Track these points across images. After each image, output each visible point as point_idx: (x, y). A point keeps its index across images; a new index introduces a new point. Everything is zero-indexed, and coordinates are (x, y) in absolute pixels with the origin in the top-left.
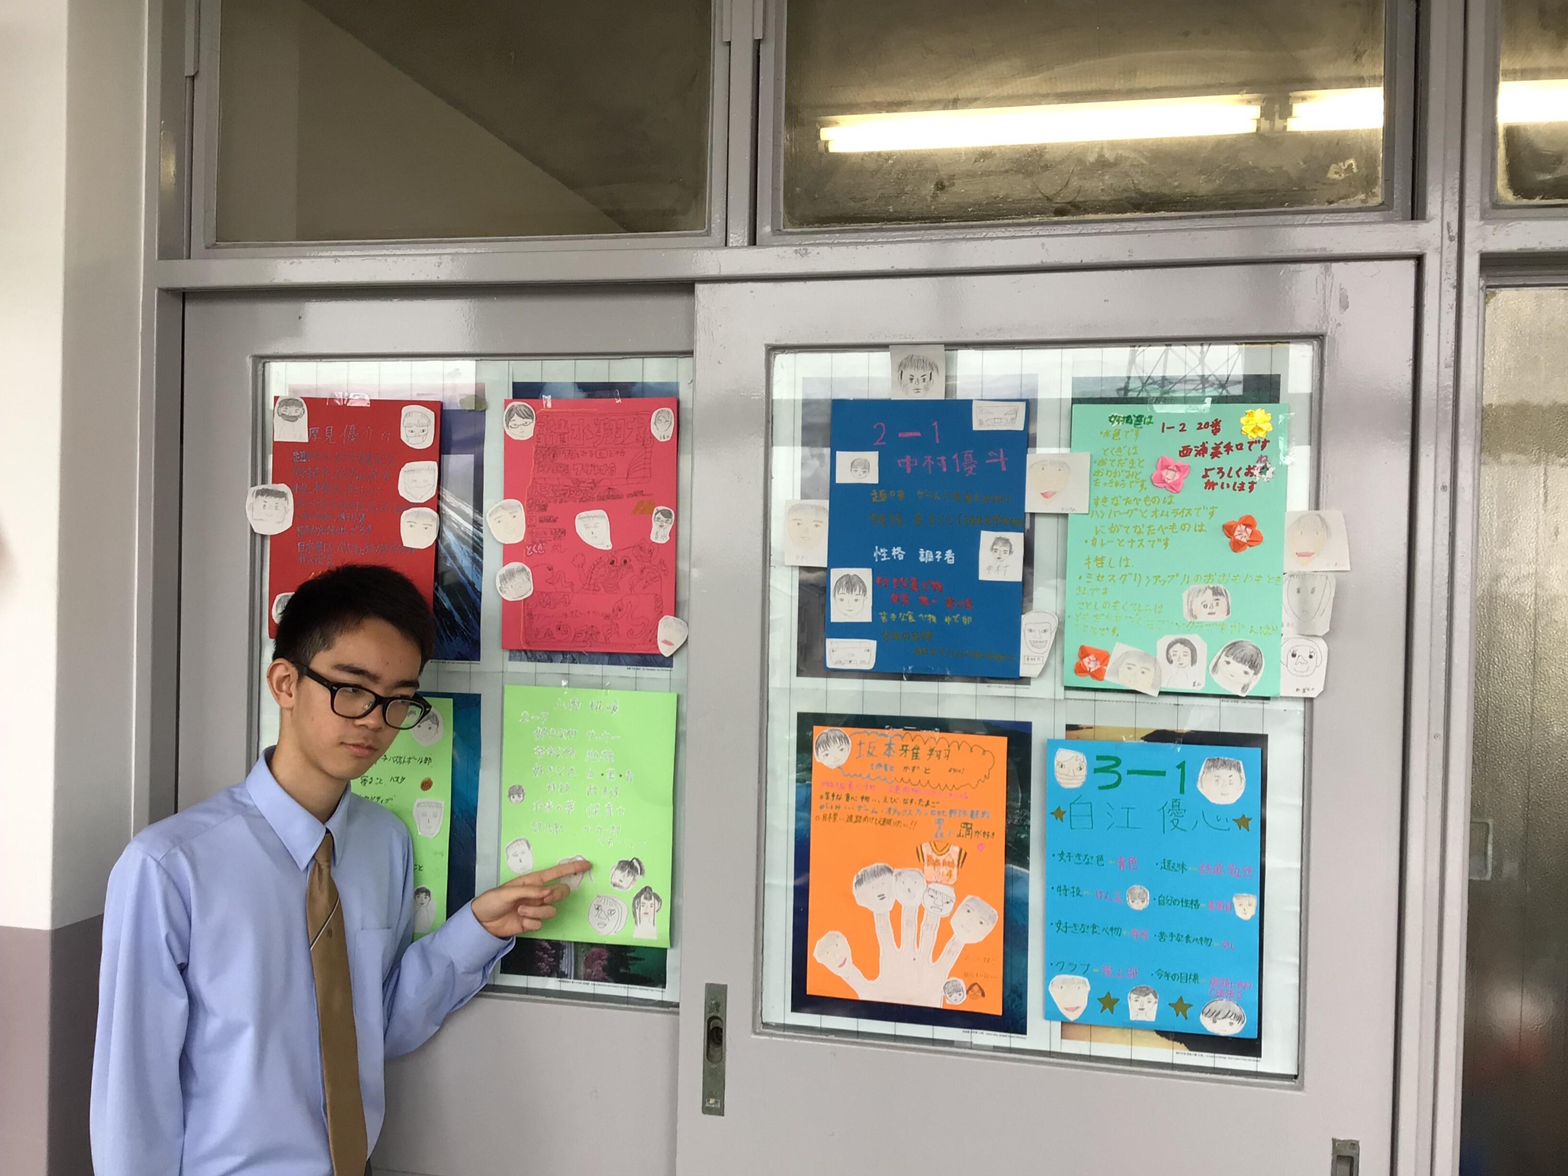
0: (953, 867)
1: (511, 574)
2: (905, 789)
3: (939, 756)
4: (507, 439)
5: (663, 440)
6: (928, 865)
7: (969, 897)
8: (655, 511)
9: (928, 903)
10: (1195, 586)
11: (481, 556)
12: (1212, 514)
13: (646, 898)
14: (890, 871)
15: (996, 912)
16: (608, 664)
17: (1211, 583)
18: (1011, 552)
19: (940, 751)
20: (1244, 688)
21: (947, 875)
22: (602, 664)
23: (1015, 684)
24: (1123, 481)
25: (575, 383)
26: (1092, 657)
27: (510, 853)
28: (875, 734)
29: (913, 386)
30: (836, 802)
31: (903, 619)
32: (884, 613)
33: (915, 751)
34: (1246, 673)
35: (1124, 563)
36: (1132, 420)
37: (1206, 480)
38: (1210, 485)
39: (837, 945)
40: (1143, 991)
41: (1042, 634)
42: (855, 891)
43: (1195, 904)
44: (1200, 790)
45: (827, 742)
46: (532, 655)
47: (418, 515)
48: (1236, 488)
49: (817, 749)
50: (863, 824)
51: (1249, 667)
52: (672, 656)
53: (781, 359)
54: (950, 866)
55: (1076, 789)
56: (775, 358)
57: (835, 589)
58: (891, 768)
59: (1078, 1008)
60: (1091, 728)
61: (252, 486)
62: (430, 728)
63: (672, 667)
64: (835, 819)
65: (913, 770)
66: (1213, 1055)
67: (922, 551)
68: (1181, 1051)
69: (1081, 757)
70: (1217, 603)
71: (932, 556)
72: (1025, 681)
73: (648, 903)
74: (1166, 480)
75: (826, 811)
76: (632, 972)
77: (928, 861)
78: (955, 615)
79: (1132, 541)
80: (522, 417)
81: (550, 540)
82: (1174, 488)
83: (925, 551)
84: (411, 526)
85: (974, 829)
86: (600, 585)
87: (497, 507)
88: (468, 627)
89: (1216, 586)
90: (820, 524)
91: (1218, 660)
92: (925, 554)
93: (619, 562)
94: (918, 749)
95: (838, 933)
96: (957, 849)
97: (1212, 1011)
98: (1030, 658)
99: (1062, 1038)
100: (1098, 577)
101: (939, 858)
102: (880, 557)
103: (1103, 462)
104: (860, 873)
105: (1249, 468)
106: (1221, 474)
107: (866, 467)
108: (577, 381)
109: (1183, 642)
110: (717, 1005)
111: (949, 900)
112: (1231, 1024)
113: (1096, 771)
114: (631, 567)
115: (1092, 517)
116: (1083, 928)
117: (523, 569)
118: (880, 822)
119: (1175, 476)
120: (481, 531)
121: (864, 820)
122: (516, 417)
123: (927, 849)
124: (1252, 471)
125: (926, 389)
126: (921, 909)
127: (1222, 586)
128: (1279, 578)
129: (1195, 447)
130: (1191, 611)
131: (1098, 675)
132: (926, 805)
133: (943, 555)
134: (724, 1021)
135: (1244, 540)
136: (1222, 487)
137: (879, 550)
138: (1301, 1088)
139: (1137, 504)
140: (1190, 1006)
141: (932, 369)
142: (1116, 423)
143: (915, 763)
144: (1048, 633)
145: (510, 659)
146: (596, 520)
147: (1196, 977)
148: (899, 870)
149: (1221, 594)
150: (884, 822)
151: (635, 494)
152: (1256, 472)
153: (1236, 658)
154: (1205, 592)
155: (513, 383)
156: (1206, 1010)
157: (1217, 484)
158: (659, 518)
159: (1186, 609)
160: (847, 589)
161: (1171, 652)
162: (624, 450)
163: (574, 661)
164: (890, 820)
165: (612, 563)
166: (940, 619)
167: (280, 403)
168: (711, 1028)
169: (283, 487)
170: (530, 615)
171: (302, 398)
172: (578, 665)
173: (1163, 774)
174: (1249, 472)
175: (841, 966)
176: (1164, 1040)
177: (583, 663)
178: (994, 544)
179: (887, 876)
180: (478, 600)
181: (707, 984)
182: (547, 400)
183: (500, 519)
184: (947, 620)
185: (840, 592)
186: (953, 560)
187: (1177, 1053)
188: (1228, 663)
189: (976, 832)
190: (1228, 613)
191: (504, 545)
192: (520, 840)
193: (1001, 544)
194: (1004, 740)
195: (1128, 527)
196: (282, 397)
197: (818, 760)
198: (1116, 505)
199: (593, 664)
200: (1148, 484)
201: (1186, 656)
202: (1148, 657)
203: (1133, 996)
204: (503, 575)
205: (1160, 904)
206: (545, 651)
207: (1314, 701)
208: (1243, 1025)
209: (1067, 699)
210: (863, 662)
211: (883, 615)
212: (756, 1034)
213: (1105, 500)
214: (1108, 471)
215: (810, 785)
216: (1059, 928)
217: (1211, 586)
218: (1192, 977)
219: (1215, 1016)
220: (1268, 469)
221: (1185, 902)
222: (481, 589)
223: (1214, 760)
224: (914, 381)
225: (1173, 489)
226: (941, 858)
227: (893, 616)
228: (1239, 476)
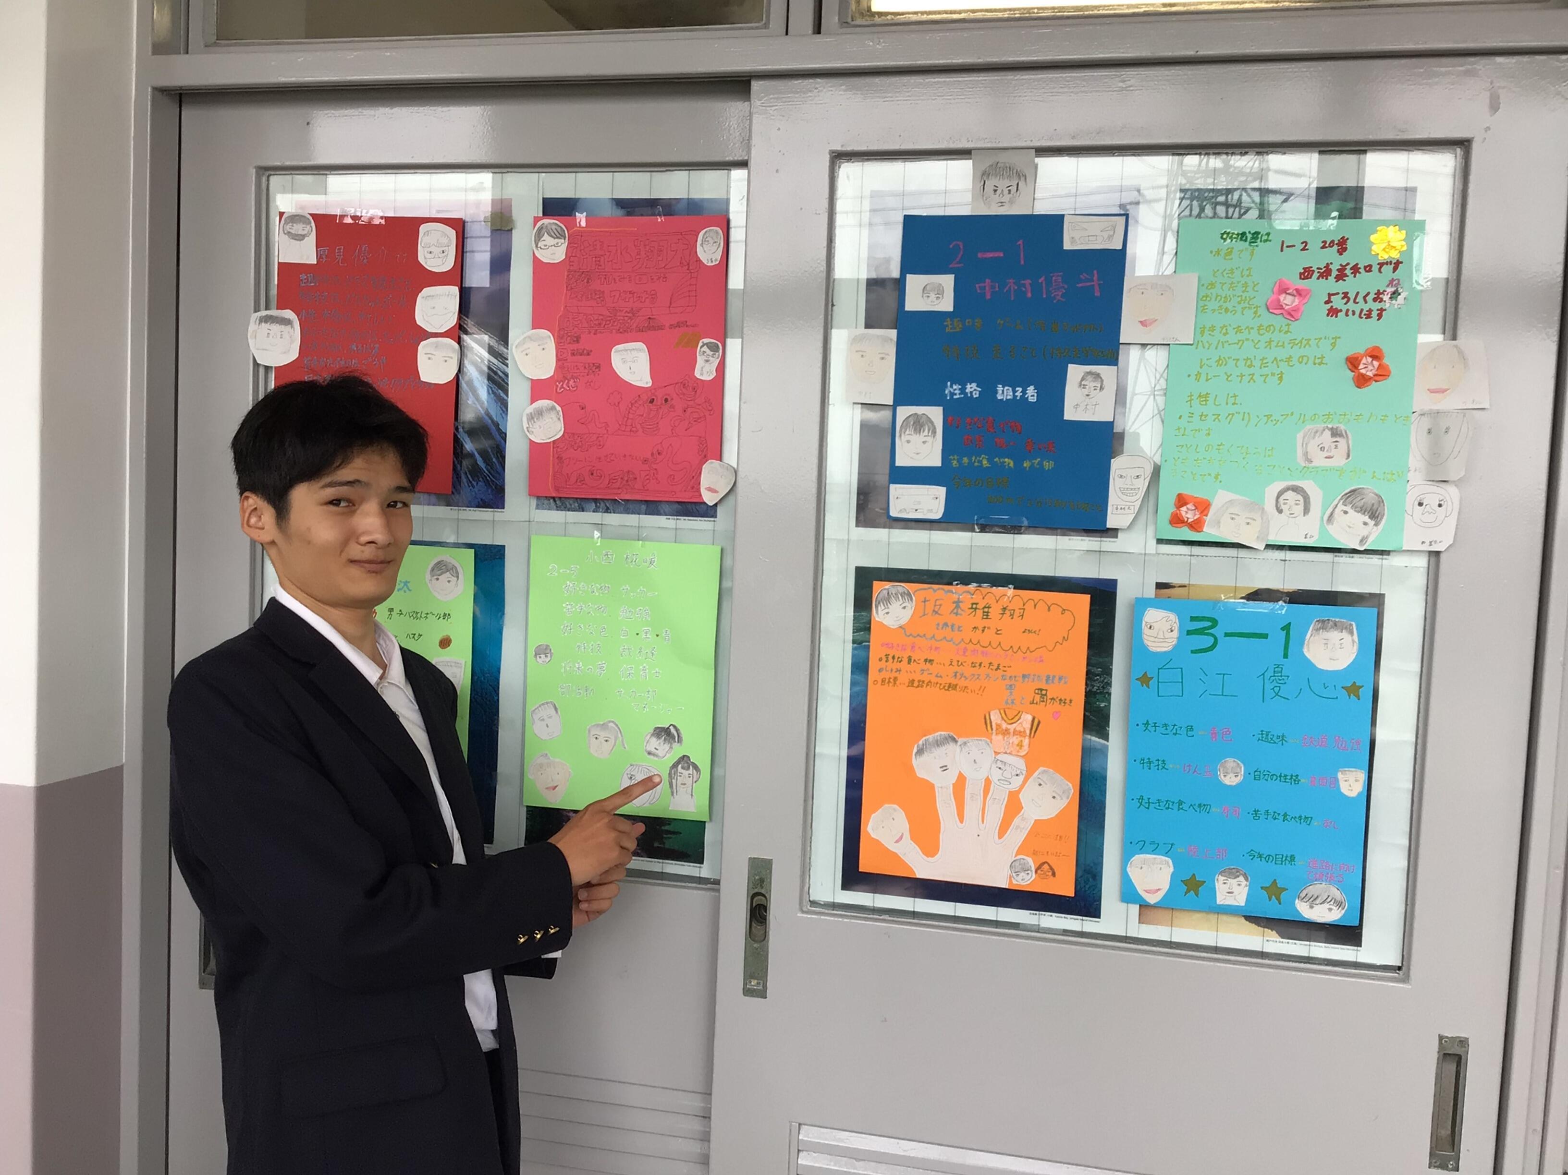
0: (1025, 737)
1: (540, 413)
2: (974, 651)
3: (1012, 615)
4: (536, 262)
5: (710, 264)
6: (997, 734)
7: (1041, 769)
8: (700, 344)
9: (996, 775)
10: (1311, 426)
11: (506, 392)
12: (1334, 345)
13: (683, 768)
14: (955, 741)
15: (1070, 785)
16: (646, 514)
17: (1329, 423)
18: (1102, 388)
19: (1014, 610)
20: (1362, 541)
21: (1018, 745)
22: (639, 514)
23: (1101, 537)
24: (1234, 307)
25: (613, 199)
26: (1190, 506)
27: (536, 718)
28: (942, 592)
29: (996, 198)
30: (896, 665)
31: (976, 464)
32: (956, 457)
33: (986, 610)
34: (1365, 524)
35: (1232, 400)
36: (1247, 237)
37: (1328, 306)
38: (1333, 312)
39: (893, 819)
40: (1232, 873)
41: (1133, 480)
42: (916, 762)
43: (1295, 779)
44: (1307, 654)
45: (887, 600)
46: (561, 502)
47: (437, 346)
48: (1362, 315)
49: (877, 607)
50: (925, 690)
51: (1370, 517)
52: (716, 505)
53: (848, 171)
54: (1021, 736)
55: (1165, 652)
56: (839, 167)
57: (901, 430)
58: (959, 627)
59: (1159, 890)
60: (1185, 586)
61: (255, 312)
62: (449, 581)
63: (716, 517)
64: (895, 683)
65: (983, 631)
66: (1308, 943)
67: (1000, 388)
68: (1275, 939)
69: (1173, 617)
70: (1336, 446)
71: (1011, 394)
72: (1113, 533)
73: (685, 773)
74: (1284, 306)
75: (886, 675)
76: (667, 846)
77: (997, 729)
78: (1036, 459)
79: (1242, 376)
80: (553, 237)
81: (583, 376)
82: (1292, 314)
83: (1003, 387)
84: (429, 359)
85: (1049, 696)
86: (639, 426)
87: (525, 338)
88: (492, 472)
89: (1335, 427)
90: (887, 357)
91: (1334, 510)
92: (1003, 391)
93: (659, 401)
94: (989, 607)
95: (895, 806)
96: (1030, 718)
97: (1309, 895)
98: (1119, 507)
99: (1139, 923)
100: (1201, 416)
101: (1009, 727)
102: (952, 394)
103: (1212, 285)
104: (921, 743)
105: (1379, 293)
106: (1346, 299)
107: (940, 292)
108: (614, 197)
109: (1296, 489)
110: (762, 881)
111: (1018, 772)
112: (1330, 910)
113: (1189, 633)
114: (672, 407)
115: (1197, 348)
116: (1168, 805)
117: (553, 408)
118: (944, 686)
119: (1293, 301)
120: (507, 365)
121: (927, 685)
122: (546, 236)
123: (995, 717)
124: (1381, 296)
125: (1011, 202)
126: (988, 782)
127: (1342, 427)
128: (1408, 417)
129: (1318, 268)
130: (1306, 454)
131: (1196, 526)
132: (996, 670)
133: (1024, 392)
134: (768, 897)
135: (1370, 374)
136: (1347, 315)
137: (951, 386)
138: (1406, 979)
139: (1249, 333)
140: (1285, 889)
141: (1020, 179)
142: (1229, 241)
143: (986, 623)
144: (1141, 479)
145: (538, 507)
146: (635, 353)
147: (1293, 858)
148: (965, 740)
149: (1341, 435)
150: (949, 687)
151: (678, 325)
152: (1386, 298)
153: (1354, 507)
154: (1322, 433)
155: (544, 200)
156: (1303, 895)
157: (1341, 311)
158: (704, 352)
159: (1300, 452)
160: (915, 430)
161: (1281, 500)
162: (667, 276)
163: (607, 510)
164: (956, 685)
165: (652, 401)
166: (1018, 462)
167: (285, 220)
168: (754, 905)
169: (288, 314)
170: (560, 458)
171: (311, 214)
172: (613, 514)
173: (1265, 636)
174: (1378, 298)
175: (897, 842)
176: (1253, 927)
177: (619, 513)
178: (1083, 379)
179: (951, 746)
180: (502, 441)
181: (750, 858)
182: (581, 218)
183: (527, 351)
184: (1026, 464)
185: (907, 432)
186: (1035, 398)
187: (1267, 941)
188: (1346, 512)
189: (1051, 699)
190: (1348, 456)
191: (532, 380)
192: (547, 703)
193: (1091, 379)
194: (1087, 598)
195: (1238, 360)
196: (289, 212)
197: (877, 619)
198: (1225, 334)
199: (628, 513)
200: (1263, 311)
201: (1297, 504)
202: (1256, 506)
203: (1222, 878)
204: (531, 413)
205: (1255, 779)
206: (577, 499)
207: (1443, 557)
208: (1343, 912)
209: (1159, 554)
210: (930, 511)
211: (954, 459)
212: (803, 912)
213: (1212, 329)
214: (1217, 296)
215: (868, 647)
216: (1141, 804)
217: (1330, 426)
218: (1288, 859)
219: (1312, 901)
220: (1399, 294)
221: (1282, 777)
222: (506, 430)
223: (1323, 621)
224: (999, 192)
225: (1292, 316)
226: (1012, 728)
227: (965, 460)
228: (1366, 302)
